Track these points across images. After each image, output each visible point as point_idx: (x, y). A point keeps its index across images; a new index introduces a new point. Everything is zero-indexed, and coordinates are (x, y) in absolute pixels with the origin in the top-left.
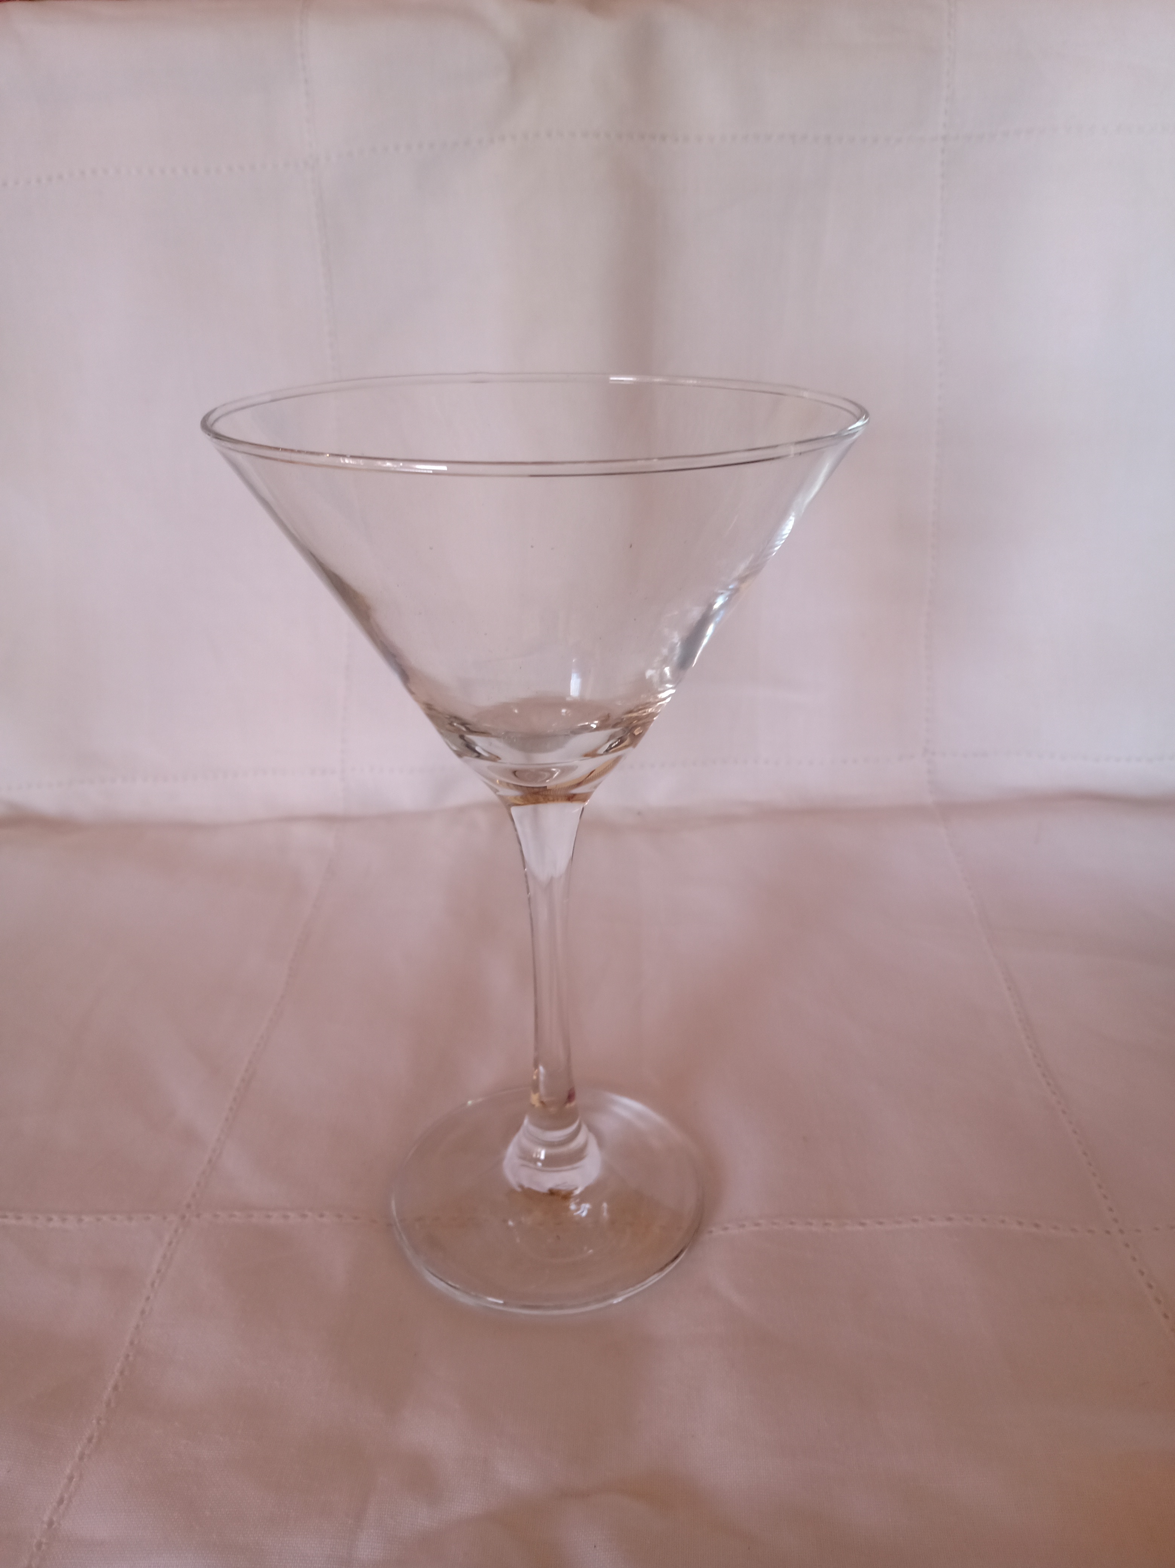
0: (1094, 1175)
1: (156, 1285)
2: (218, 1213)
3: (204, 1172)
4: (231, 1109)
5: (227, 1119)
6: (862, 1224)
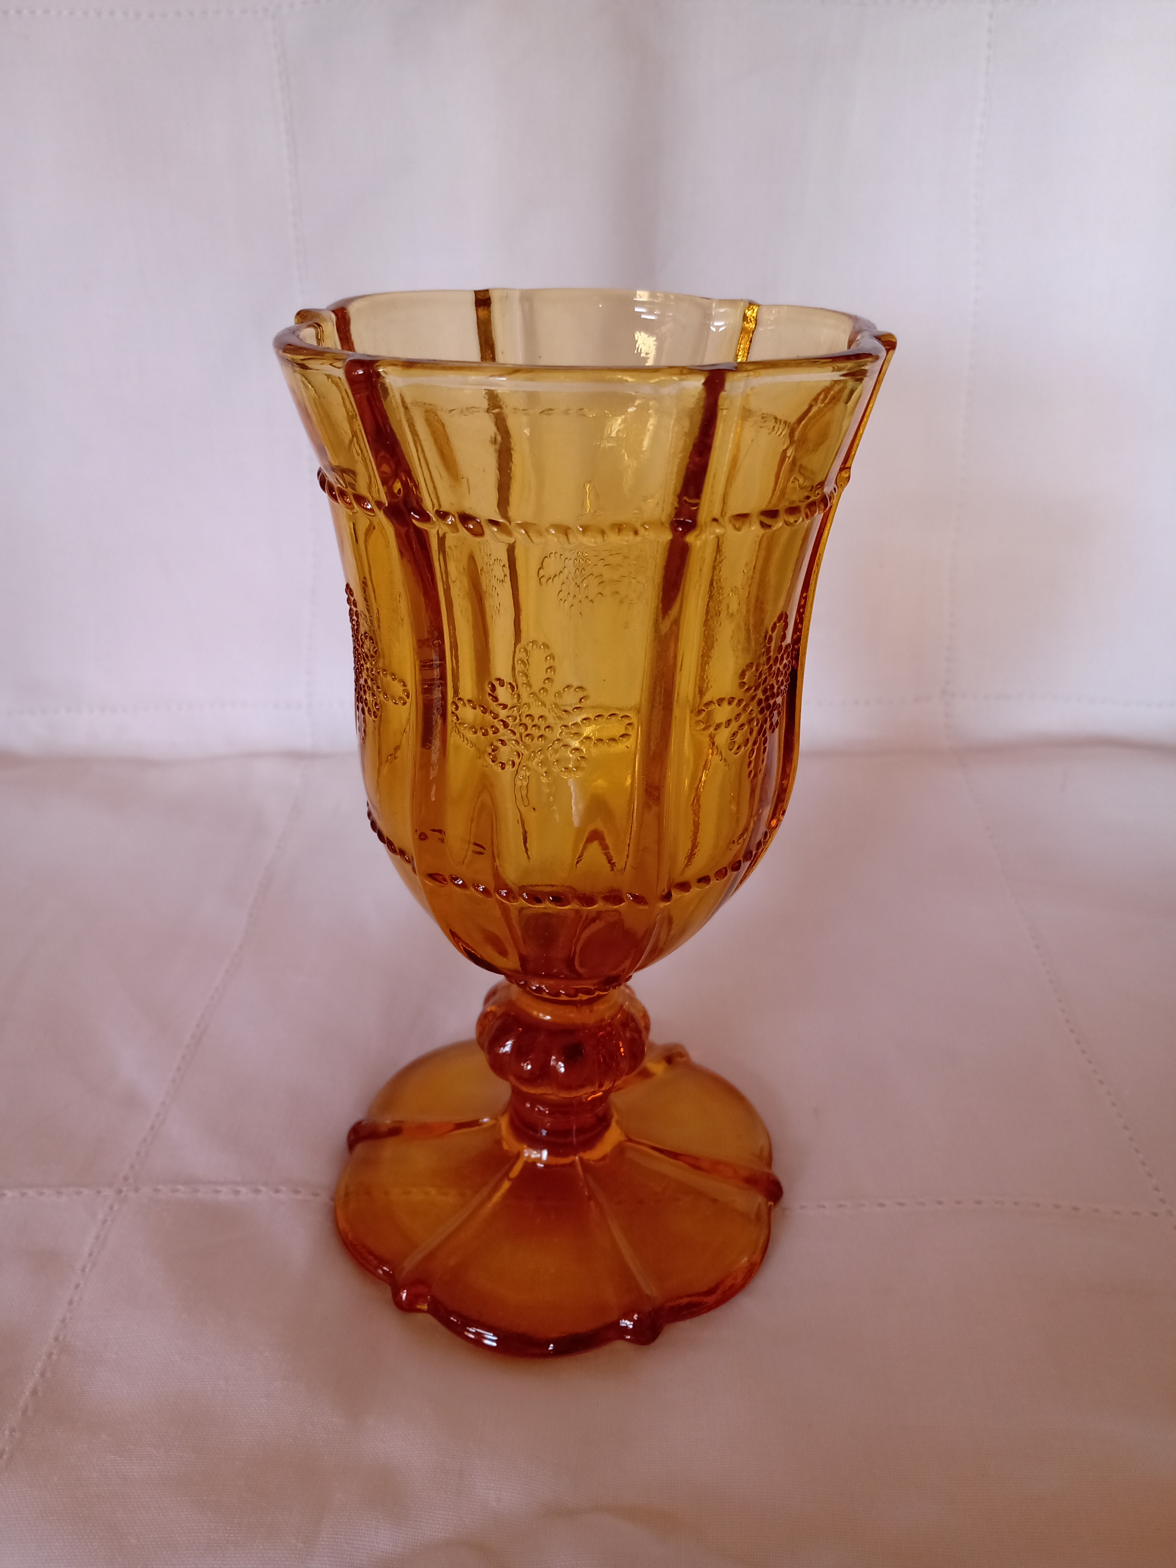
1: (87, 1270)
2: (160, 1187)
3: (145, 1140)
4: (179, 1069)
5: (174, 1080)
6: (881, 1205)
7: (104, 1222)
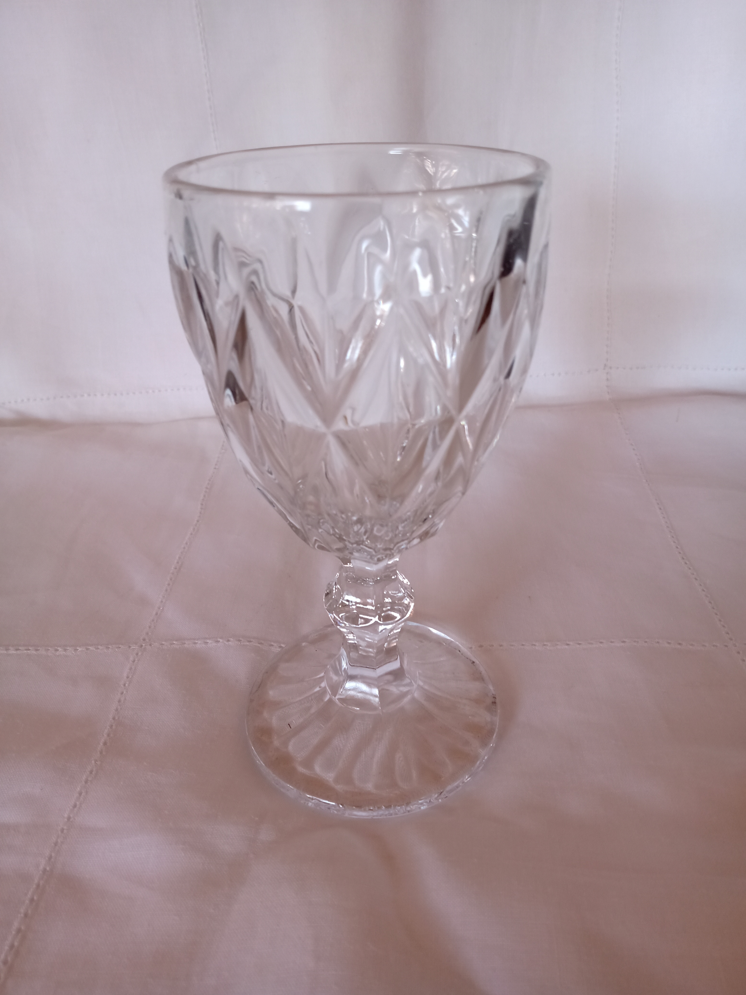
1: (127, 685)
2: (163, 643)
3: (153, 620)
4: (169, 585)
5: (166, 590)
6: (568, 645)
7: (134, 661)
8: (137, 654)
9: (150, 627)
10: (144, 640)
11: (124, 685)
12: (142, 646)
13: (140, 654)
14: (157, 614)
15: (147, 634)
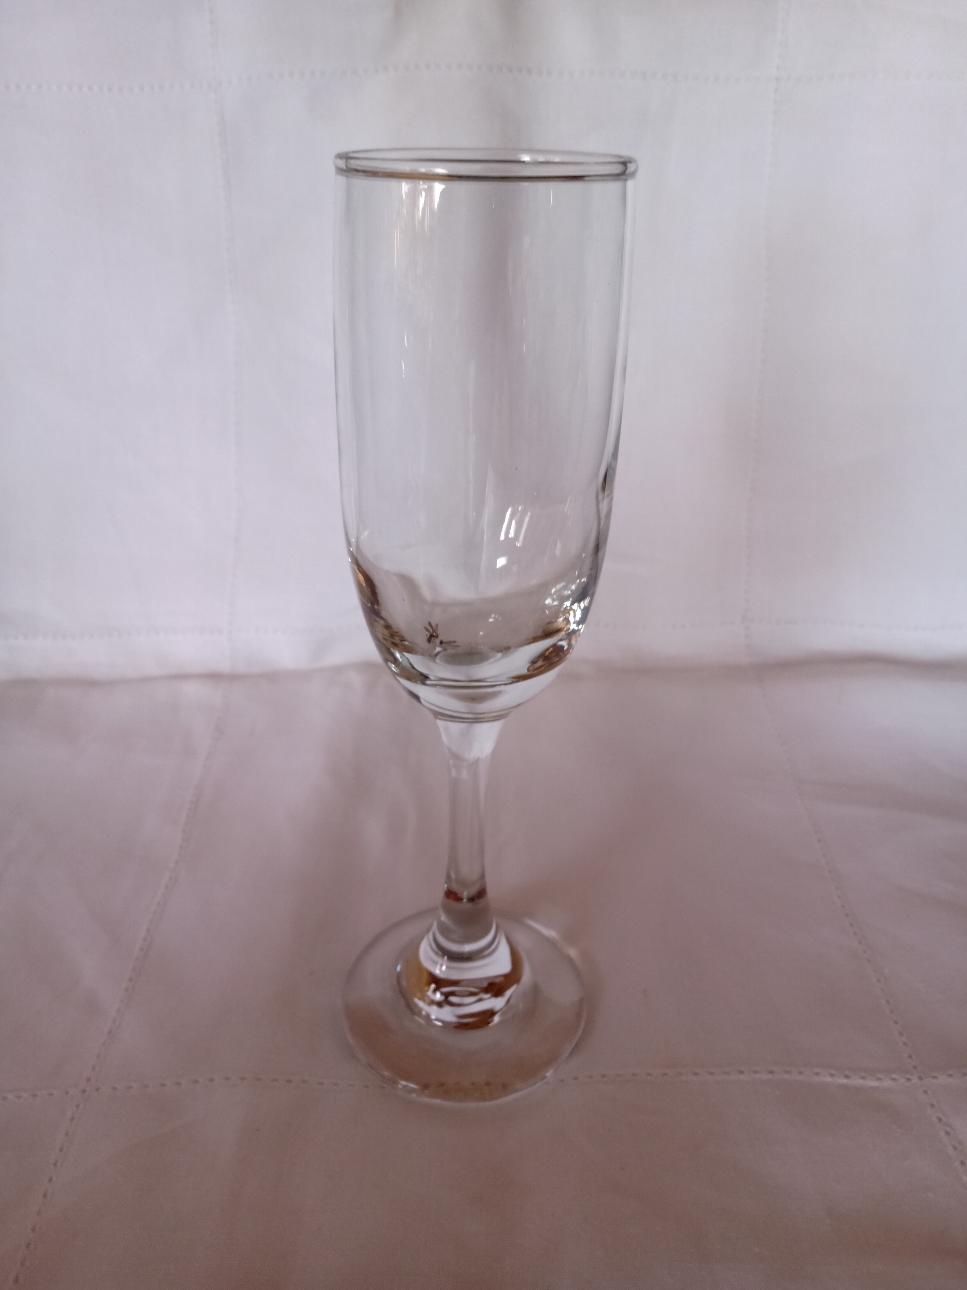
0: (896, 1022)
1: (59, 1164)
3: (104, 1044)
5: (126, 990)
6: (696, 1074)
7: (72, 1119)
8: (78, 1106)
9: (98, 1056)
10: (89, 1080)
11: (55, 1165)
12: (84, 1091)
13: (82, 1106)
14: (110, 1033)
15: (94, 1068)
